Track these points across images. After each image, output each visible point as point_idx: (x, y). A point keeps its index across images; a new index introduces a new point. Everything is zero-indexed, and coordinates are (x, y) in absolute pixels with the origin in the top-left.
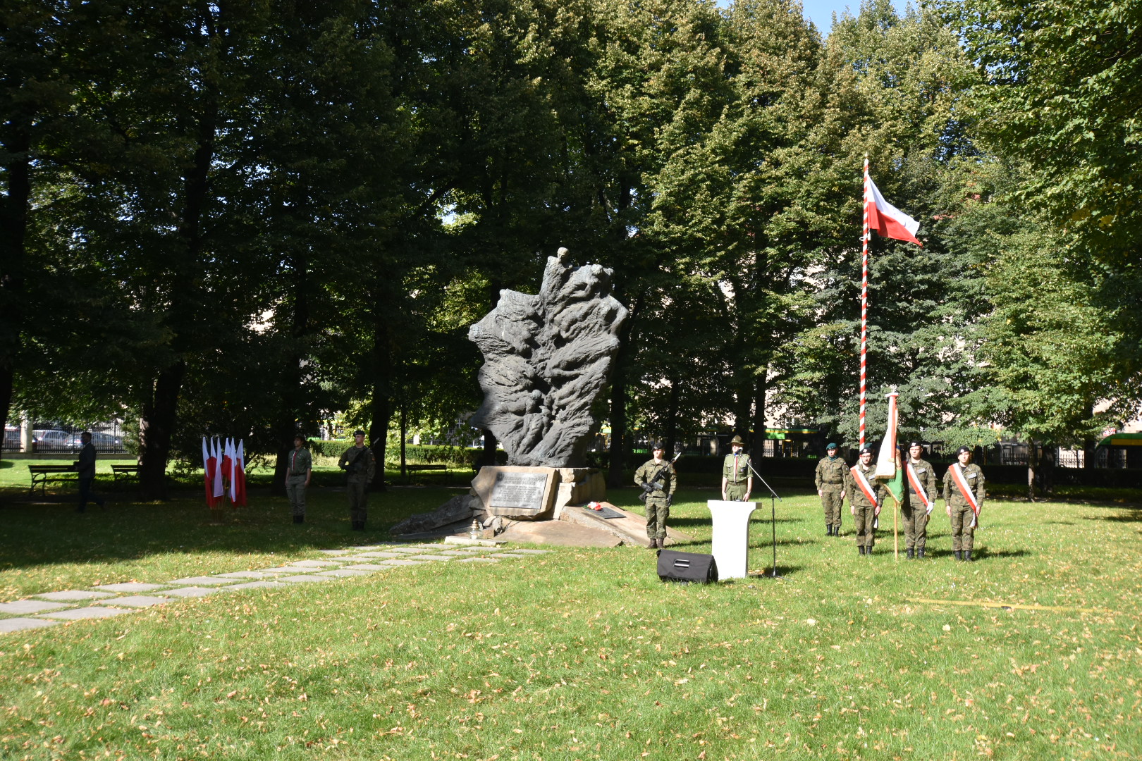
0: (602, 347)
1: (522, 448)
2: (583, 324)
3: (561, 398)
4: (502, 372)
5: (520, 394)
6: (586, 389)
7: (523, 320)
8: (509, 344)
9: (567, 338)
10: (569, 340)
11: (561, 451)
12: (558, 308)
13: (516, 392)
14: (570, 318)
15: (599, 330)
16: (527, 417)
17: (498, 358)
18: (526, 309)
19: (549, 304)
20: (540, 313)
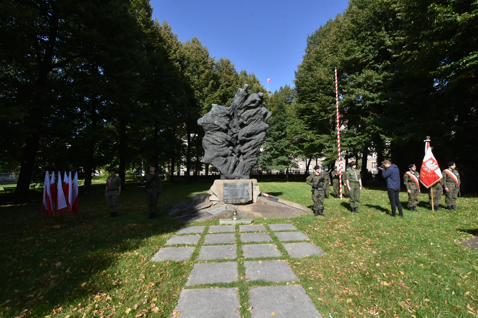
0: (263, 128)
1: (230, 171)
2: (253, 118)
3: (244, 150)
4: (216, 139)
5: (224, 148)
6: (256, 145)
7: (224, 116)
8: (218, 126)
9: (246, 124)
10: (246, 125)
11: (247, 172)
12: (242, 111)
13: (222, 147)
14: (248, 115)
15: (261, 121)
16: (229, 158)
17: (212, 133)
18: (226, 111)
19: (238, 109)
20: (231, 114)
